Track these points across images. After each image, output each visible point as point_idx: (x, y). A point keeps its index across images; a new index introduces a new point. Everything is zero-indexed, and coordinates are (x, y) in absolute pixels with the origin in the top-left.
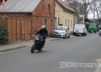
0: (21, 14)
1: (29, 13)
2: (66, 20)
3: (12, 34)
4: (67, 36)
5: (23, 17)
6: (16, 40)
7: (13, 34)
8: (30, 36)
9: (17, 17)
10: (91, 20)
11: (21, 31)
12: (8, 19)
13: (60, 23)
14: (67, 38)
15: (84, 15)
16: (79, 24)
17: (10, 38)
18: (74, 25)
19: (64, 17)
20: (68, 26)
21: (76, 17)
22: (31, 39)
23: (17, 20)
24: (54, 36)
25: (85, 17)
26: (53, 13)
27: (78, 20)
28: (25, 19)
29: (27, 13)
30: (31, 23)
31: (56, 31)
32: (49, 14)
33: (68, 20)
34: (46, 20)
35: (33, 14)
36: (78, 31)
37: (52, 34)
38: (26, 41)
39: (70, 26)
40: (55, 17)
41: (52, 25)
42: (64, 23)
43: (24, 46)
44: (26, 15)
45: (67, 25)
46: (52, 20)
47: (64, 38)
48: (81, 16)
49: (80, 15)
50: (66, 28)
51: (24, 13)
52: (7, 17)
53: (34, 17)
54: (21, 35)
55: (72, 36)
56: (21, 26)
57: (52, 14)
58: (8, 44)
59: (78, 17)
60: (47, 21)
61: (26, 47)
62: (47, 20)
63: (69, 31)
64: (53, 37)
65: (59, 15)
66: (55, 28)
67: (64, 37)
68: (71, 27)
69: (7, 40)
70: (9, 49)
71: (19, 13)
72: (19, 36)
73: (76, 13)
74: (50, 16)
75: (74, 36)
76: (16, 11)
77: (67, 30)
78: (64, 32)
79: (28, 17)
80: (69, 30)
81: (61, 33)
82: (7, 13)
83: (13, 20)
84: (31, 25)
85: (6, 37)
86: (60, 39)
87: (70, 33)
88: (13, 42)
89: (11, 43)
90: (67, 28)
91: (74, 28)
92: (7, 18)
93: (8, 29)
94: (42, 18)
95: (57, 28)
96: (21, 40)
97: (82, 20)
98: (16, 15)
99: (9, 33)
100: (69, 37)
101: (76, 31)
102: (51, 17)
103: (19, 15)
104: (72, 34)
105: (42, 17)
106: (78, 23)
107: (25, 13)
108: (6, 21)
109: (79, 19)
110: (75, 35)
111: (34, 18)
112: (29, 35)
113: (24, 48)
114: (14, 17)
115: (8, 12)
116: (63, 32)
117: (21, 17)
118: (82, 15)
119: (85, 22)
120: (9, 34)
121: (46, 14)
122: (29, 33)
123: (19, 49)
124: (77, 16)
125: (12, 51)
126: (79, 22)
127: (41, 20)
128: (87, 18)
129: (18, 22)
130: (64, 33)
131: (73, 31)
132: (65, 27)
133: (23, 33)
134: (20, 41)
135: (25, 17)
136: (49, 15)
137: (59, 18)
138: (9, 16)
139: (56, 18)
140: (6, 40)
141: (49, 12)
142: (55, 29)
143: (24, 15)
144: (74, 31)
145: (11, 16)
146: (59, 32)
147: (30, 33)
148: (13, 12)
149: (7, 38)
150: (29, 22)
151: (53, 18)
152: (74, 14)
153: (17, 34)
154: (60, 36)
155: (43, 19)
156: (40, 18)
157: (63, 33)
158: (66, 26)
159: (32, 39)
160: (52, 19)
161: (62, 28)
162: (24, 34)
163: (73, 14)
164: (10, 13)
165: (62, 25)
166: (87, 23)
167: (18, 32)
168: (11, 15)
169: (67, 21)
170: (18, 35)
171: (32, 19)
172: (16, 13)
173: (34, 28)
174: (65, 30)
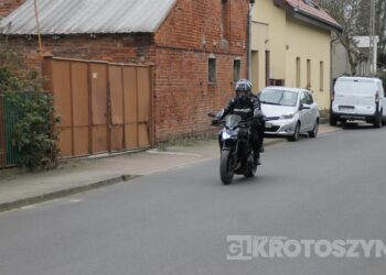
0: (108, 39)
1: (139, 34)
2: (298, 59)
3: (72, 127)
4: (304, 129)
5: (117, 51)
6: (90, 152)
7: (76, 123)
8: (148, 131)
9: (89, 51)
11: (108, 115)
12: (53, 63)
13: (271, 76)
14: (305, 136)
15: (377, 39)
16: (354, 74)
17: (62, 141)
18: (335, 80)
19: (287, 47)
20: (308, 87)
21: (341, 49)
22: (151, 148)
23: (93, 67)
25: (379, 44)
26: (243, 34)
27: (351, 61)
28: (123, 59)
29: (132, 34)
30: (152, 77)
32: (226, 36)
33: (308, 61)
34: (212, 61)
35: (155, 38)
36: (353, 107)
38: (129, 154)
40: (253, 47)
42: (289, 77)
43: (124, 178)
44: (127, 45)
45: (304, 83)
46: (237, 63)
47: (291, 138)
48: (363, 42)
49: (357, 38)
50: (301, 93)
51: (118, 36)
52: (48, 54)
53: (164, 51)
54: (109, 132)
55: (324, 130)
56: (108, 93)
57: (239, 39)
58: (54, 168)
59: (351, 46)
60: (217, 68)
61: (130, 182)
62: (217, 62)
63: (312, 106)
65: (266, 42)
67: (292, 132)
68: (321, 90)
69: (51, 152)
70: (59, 190)
71: (100, 36)
72: (99, 133)
73: (339, 30)
74: (231, 45)
75: (334, 129)
76: (86, 29)
77: (305, 105)
78: (292, 113)
79: (136, 52)
80: (311, 102)
81: (277, 118)
82: (47, 38)
83: (74, 65)
84: (151, 87)
85: (48, 140)
86: (273, 143)
87: (318, 115)
88: (75, 161)
89: (66, 162)
90: (301, 96)
91: (333, 93)
92: (50, 57)
93: (56, 107)
94: (196, 55)
95: (259, 94)
96: (109, 150)
97: (366, 59)
98: (87, 46)
99: (57, 120)
100: (312, 134)
101: (340, 107)
102: (235, 50)
103: (99, 47)
104: (324, 122)
105: (196, 51)
106: (350, 72)
107: (125, 34)
108: (46, 71)
109: (353, 55)
110: (339, 126)
111: (162, 56)
112: (143, 129)
113: (122, 183)
114: (77, 52)
115: (51, 32)
116: (288, 114)
117: (109, 55)
118: (367, 38)
119: (379, 66)
120: (57, 124)
121: (210, 36)
122: (141, 120)
123: (102, 189)
124: (347, 42)
125: (74, 200)
126: (354, 66)
127: (190, 64)
129: (95, 76)
130: (291, 116)
131: (328, 108)
132: (296, 90)
133: (117, 119)
134: (107, 155)
135: (123, 51)
136: (224, 41)
137: (267, 52)
138: (55, 50)
139: (254, 52)
140: (48, 152)
141: (226, 27)
143: (119, 45)
144: (336, 109)
145: (65, 49)
146: (268, 115)
147: (147, 120)
148: (73, 31)
149: (53, 141)
150: (143, 75)
151: (243, 56)
152: (334, 33)
153: (91, 125)
154: (275, 128)
155: (200, 61)
156: (186, 57)
157: (287, 117)
158: (298, 86)
159: (156, 143)
160: (238, 58)
161: (283, 96)
162: (123, 125)
163: (329, 33)
164: (63, 37)
165: (279, 83)
167: (98, 119)
168: (67, 46)
170: (94, 129)
171: (154, 61)
172: (86, 37)
173: (164, 97)
174: (295, 105)
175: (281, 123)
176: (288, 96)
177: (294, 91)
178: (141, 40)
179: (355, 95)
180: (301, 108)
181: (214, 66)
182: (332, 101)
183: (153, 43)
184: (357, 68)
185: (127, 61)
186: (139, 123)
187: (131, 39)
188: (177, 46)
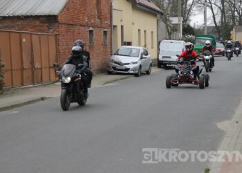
0: (31, 19)
1: (49, 16)
2: (139, 30)
3: (11, 70)
4: (143, 70)
5: (36, 26)
6: (22, 84)
7: (14, 68)
8: (55, 72)
9: (20, 26)
10: (199, 30)
11: (32, 63)
13: (125, 40)
14: (144, 74)
15: (182, 19)
16: (170, 39)
17: (6, 78)
18: (160, 42)
19: (133, 24)
20: (145, 46)
21: (162, 24)
23: (23, 35)
24: (112, 70)
25: (183, 22)
26: (108, 16)
27: (168, 31)
28: (40, 31)
29: (45, 16)
30: (57, 41)
31: (116, 58)
32: (99, 17)
33: (145, 31)
34: (91, 32)
35: (59, 18)
36: (170, 57)
37: (108, 66)
38: (45, 85)
39: (149, 46)
40: (114, 23)
41: (106, 45)
42: (134, 40)
43: (42, 99)
44: (42, 23)
45: (143, 44)
46: (105, 33)
47: (136, 75)
48: (175, 20)
49: (171, 19)
51: (37, 17)
53: (64, 26)
54: (33, 72)
55: (154, 70)
56: (32, 50)
57: (106, 19)
58: (1, 94)
59: (168, 23)
60: (94, 35)
61: (46, 101)
62: (94, 32)
63: (147, 57)
64: (110, 73)
65: (121, 20)
66: (113, 53)
67: (137, 72)
68: (152, 48)
71: (27, 17)
72: (27, 74)
73: (162, 14)
74: (101, 22)
75: (160, 69)
76: (18, 13)
77: (144, 56)
78: (137, 61)
79: (47, 26)
80: (147, 54)
81: (128, 64)
83: (12, 34)
86: (127, 78)
87: (151, 61)
89: (8, 91)
90: (142, 51)
91: (159, 49)
93: (2, 59)
94: (82, 28)
95: (118, 50)
96: (33, 83)
97: (176, 30)
98: (19, 23)
99: (3, 66)
100: (148, 73)
101: (163, 57)
102: (104, 25)
103: (26, 24)
104: (154, 66)
105: (82, 26)
106: (168, 38)
107: (41, 16)
109: (169, 28)
110: (163, 68)
111: (63, 29)
112: (52, 71)
113: (42, 101)
114: (13, 27)
116: (135, 61)
117: (32, 28)
118: (177, 18)
119: (183, 34)
120: (3, 68)
122: (51, 65)
123: (30, 105)
124: (166, 21)
125: (14, 111)
126: (170, 34)
127: (79, 33)
128: (189, 26)
129: (24, 40)
130: (136, 63)
131: (156, 57)
132: (139, 48)
133: (37, 65)
134: (32, 86)
135: (40, 26)
136: (98, 20)
137: (122, 26)
139: (115, 26)
141: (98, 12)
142: (115, 54)
143: (38, 23)
144: (161, 58)
145: (6, 25)
146: (123, 62)
149: (1, 78)
150: (52, 39)
152: (158, 16)
153: (23, 69)
154: (127, 69)
155: (85, 31)
156: (76, 29)
157: (134, 63)
158: (140, 45)
160: (105, 30)
161: (131, 51)
162: (41, 69)
163: (156, 15)
164: (4, 18)
165: (129, 44)
166: (190, 36)
167: (27, 65)
168: (7, 23)
169: (142, 33)
170: (25, 71)
171: (58, 32)
172: (18, 18)
173: (64, 53)
174: (138, 56)
175: (131, 66)
176: (134, 51)
177: (137, 48)
178: (51, 19)
179: (171, 50)
180: (142, 58)
181: (92, 35)
182: (158, 54)
183: (57, 21)
184: (172, 35)
185: (43, 32)
186: (50, 67)
187: (45, 19)
188: (71, 23)
